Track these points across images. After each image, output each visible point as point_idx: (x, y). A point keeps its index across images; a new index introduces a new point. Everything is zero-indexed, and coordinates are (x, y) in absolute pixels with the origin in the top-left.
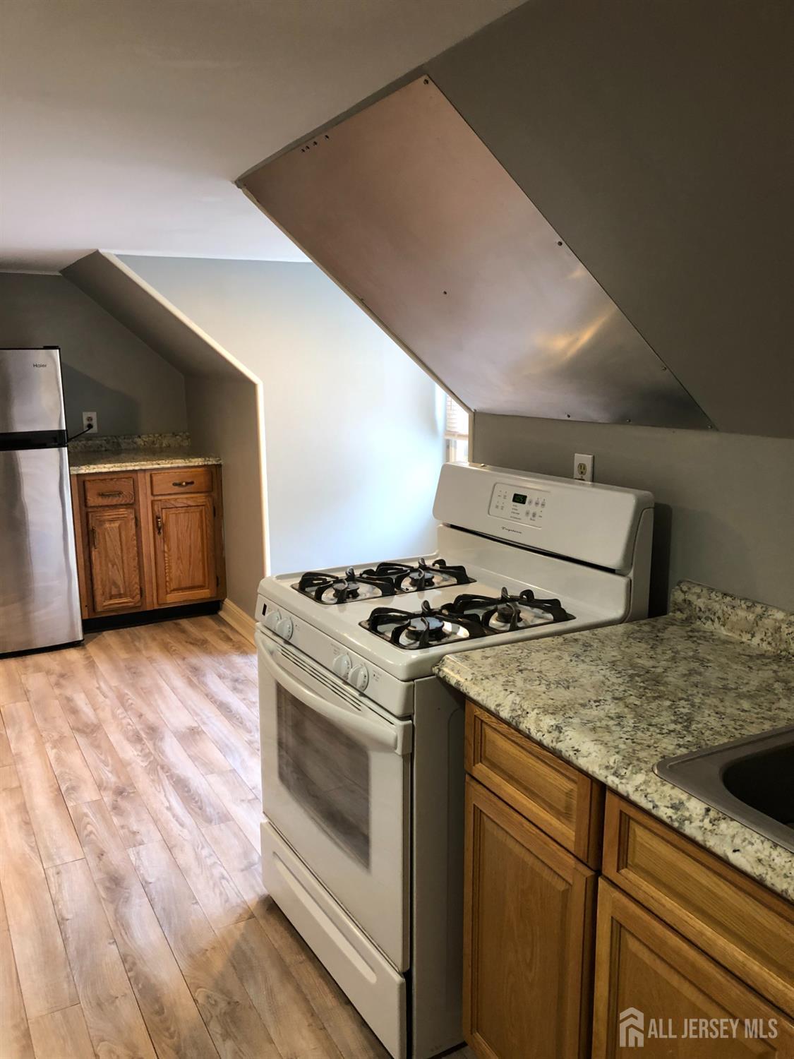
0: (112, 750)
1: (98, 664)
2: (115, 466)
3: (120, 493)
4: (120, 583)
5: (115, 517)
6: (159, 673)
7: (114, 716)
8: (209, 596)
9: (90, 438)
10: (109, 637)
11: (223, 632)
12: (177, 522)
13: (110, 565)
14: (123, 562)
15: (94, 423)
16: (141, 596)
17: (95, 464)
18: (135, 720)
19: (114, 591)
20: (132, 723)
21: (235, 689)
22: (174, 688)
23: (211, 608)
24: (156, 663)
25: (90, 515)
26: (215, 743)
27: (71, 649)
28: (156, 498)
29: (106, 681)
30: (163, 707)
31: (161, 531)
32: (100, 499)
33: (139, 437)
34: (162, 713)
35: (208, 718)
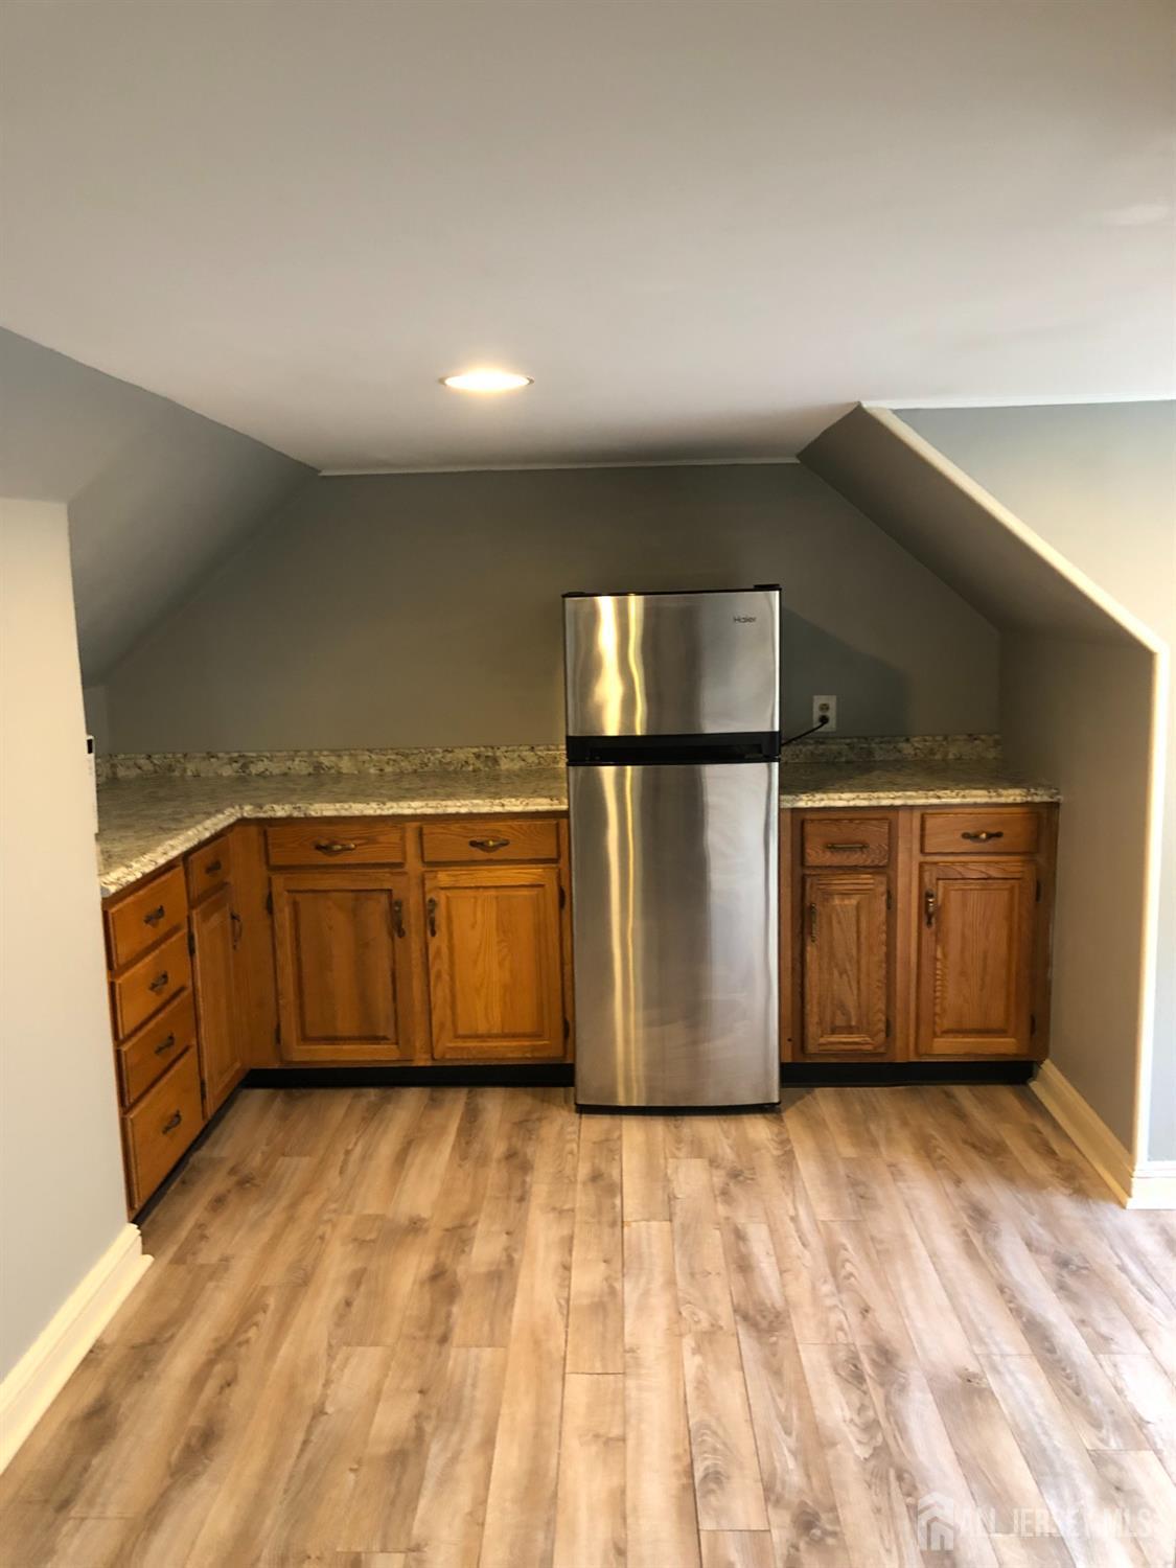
0: (801, 1392)
1: (800, 1163)
2: (858, 797)
3: (863, 846)
4: (851, 1002)
5: (851, 887)
6: (908, 1208)
7: (816, 1298)
8: (1015, 1052)
9: (822, 740)
10: (825, 1102)
11: (1040, 1132)
12: (964, 905)
13: (836, 973)
14: (859, 970)
15: (831, 714)
16: (887, 1035)
17: (824, 792)
18: (854, 1318)
19: (840, 1021)
20: (846, 1326)
21: (1061, 1288)
22: (935, 1254)
23: (1016, 1073)
24: (905, 1181)
25: (809, 881)
26: (1019, 1435)
27: (758, 1116)
28: (929, 859)
29: (809, 1206)
30: (910, 1298)
31: (933, 920)
32: (828, 854)
33: (907, 740)
34: (908, 1315)
35: (1003, 1356)
